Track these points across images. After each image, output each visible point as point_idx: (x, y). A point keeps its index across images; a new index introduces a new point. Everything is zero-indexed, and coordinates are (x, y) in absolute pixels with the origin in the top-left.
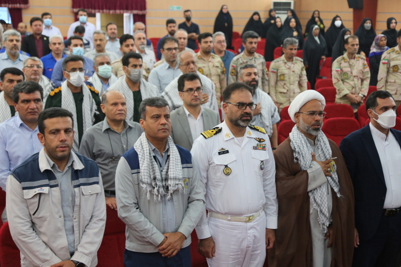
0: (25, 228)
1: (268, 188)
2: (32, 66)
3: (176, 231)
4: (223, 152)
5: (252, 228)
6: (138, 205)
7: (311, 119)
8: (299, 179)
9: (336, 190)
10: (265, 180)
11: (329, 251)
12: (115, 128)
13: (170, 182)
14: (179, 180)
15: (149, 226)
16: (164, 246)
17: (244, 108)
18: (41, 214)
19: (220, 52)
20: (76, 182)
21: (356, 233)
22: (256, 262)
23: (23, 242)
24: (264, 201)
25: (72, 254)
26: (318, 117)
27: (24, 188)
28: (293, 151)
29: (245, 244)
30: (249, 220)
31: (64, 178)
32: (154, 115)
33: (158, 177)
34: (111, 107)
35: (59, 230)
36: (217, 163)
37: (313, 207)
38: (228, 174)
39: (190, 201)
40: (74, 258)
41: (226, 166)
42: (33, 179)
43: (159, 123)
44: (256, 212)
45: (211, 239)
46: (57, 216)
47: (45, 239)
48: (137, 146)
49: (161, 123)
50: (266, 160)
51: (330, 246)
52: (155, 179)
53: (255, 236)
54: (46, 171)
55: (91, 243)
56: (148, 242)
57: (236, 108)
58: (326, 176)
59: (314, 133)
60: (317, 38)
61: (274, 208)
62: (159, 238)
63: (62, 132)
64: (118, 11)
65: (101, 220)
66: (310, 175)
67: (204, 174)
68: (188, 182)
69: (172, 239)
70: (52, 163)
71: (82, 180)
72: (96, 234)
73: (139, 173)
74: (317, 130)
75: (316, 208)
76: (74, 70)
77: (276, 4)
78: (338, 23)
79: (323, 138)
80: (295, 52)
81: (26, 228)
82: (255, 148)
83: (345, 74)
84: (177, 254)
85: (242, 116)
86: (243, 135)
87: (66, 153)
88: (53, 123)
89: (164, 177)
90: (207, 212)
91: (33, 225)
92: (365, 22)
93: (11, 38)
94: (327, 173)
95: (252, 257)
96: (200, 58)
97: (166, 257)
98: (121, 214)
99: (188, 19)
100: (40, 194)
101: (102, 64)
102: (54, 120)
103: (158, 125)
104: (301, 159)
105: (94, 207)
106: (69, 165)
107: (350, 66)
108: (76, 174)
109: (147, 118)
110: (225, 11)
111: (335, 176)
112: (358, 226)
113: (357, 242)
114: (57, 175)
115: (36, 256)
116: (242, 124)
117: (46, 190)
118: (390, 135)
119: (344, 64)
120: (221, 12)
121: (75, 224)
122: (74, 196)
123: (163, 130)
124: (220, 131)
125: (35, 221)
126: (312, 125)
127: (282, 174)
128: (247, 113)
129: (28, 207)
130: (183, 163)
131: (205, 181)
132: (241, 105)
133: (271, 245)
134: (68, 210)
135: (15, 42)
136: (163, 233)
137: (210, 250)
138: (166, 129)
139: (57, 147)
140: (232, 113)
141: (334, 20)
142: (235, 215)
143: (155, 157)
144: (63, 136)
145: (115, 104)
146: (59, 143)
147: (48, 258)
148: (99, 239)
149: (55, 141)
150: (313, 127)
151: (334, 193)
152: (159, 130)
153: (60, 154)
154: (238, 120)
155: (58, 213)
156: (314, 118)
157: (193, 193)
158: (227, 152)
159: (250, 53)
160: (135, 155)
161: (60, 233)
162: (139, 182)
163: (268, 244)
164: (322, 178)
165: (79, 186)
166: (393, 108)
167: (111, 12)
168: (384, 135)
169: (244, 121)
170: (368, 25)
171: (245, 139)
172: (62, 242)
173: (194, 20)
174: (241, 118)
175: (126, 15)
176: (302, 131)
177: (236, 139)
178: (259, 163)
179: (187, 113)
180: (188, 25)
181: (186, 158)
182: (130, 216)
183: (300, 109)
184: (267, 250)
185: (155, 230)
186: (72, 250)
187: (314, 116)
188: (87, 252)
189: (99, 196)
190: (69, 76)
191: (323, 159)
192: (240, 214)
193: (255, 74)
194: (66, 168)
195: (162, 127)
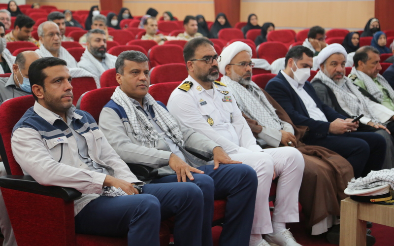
7: (243, 70)
17: (211, 62)
32: (133, 70)
38: (211, 125)
41: (208, 117)
43: (138, 79)
49: (141, 78)
57: (202, 64)
59: (246, 83)
63: (67, 81)
74: (248, 80)
82: (224, 100)
85: (211, 70)
87: (71, 103)
88: (57, 72)
100: (62, 144)
102: (56, 68)
103: (137, 80)
109: (125, 73)
116: (212, 78)
117: (64, 139)
123: (142, 87)
124: (192, 84)
126: (244, 76)
128: (215, 66)
138: (145, 86)
139: (62, 97)
140: (199, 69)
146: (64, 93)
150: (245, 77)
152: (137, 86)
153: (65, 104)
154: (207, 75)
156: (245, 69)
158: (206, 102)
169: (213, 75)
174: (210, 72)
178: (230, 115)
183: (231, 61)
187: (245, 67)
195: (141, 83)
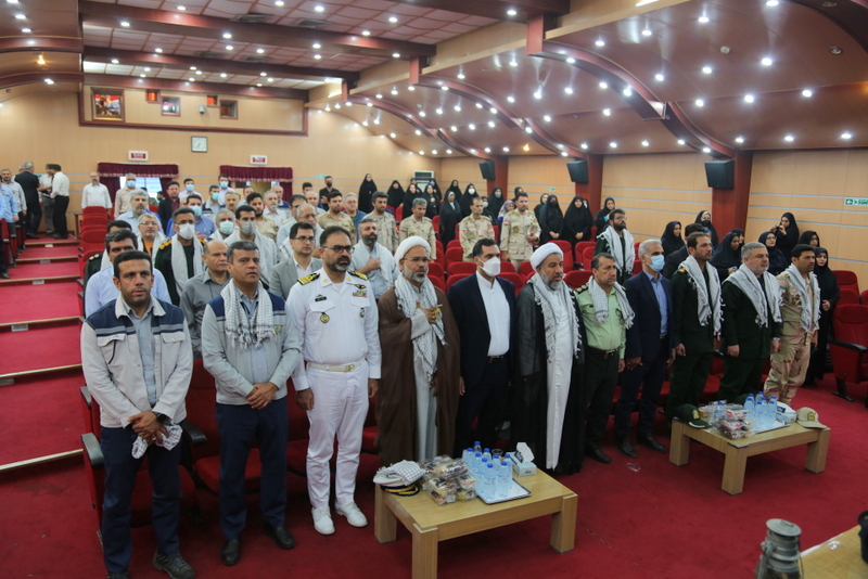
0: (100, 378)
1: (370, 337)
2: (147, 223)
3: (267, 382)
4: (321, 299)
5: (352, 377)
6: (224, 355)
7: (414, 265)
8: (403, 326)
9: (441, 337)
10: (366, 329)
11: (435, 400)
12: (217, 279)
13: (258, 329)
14: (269, 326)
15: (236, 376)
16: (253, 396)
17: (341, 251)
18: (117, 362)
19: (352, 212)
20: (156, 329)
21: (461, 381)
22: (358, 413)
23: (99, 392)
24: (365, 349)
25: (153, 406)
26: (422, 263)
27: (98, 335)
28: (396, 298)
29: (345, 395)
30: (349, 369)
31: (142, 325)
32: (242, 259)
33: (245, 323)
34: (213, 258)
35: (137, 379)
36: (313, 309)
37: (417, 354)
38: (325, 322)
39: (284, 350)
40: (155, 409)
41: (324, 313)
42: (108, 326)
43: (247, 267)
44: (357, 360)
45: (309, 391)
46: (135, 365)
47: (123, 390)
48: (224, 293)
49: (249, 267)
50: (368, 308)
51: (435, 395)
52: (240, 325)
53: (356, 386)
54: (122, 317)
55: (174, 393)
56: (236, 393)
57: (332, 252)
58: (430, 323)
59: (418, 280)
60: (452, 204)
61: (377, 357)
62: (248, 388)
63: (138, 275)
64: (265, 180)
65: (186, 369)
66: (413, 323)
67: (302, 323)
68: (281, 330)
69: (262, 390)
70: (129, 308)
71: (163, 327)
72: (181, 384)
73: (224, 320)
74: (422, 276)
75: (420, 356)
76: (184, 222)
77: (417, 174)
78: (472, 191)
79: (429, 286)
80: (424, 212)
81: (102, 377)
82: (354, 295)
83: (472, 233)
84: (268, 405)
85: (339, 260)
86: (342, 280)
87: (143, 298)
88: (128, 266)
89: (252, 324)
90: (306, 362)
91: (111, 375)
92: (495, 190)
93: (137, 197)
94: (432, 321)
95: (354, 408)
96: (329, 217)
97: (256, 409)
98: (207, 363)
99: (329, 185)
100: (115, 341)
101: (224, 220)
102: (129, 262)
103: (246, 269)
104: (405, 306)
105: (178, 356)
106: (149, 311)
107: (476, 226)
108: (156, 321)
109: (234, 262)
110: (369, 180)
111: (440, 324)
112: (464, 374)
113: (462, 391)
114: (134, 321)
115: (113, 407)
116: (339, 268)
117: (121, 337)
118: (496, 282)
119: (470, 225)
120: (365, 181)
121: (157, 374)
122: (153, 344)
123: (252, 275)
124: (318, 277)
125: (112, 370)
126: (417, 272)
127: (385, 322)
128: (343, 256)
129: (103, 356)
130: (274, 309)
131: (302, 330)
132: (338, 248)
133: (373, 394)
134: (148, 359)
135: (141, 201)
136: (253, 384)
137: (308, 401)
138: (255, 273)
139: (133, 292)
140: (328, 257)
141: (468, 187)
142: (333, 364)
143: (242, 304)
144: (139, 279)
145: (218, 255)
146: (135, 287)
147: (125, 409)
148: (185, 389)
149: (131, 285)
150: (418, 274)
151: (439, 341)
152: (247, 274)
153: (136, 299)
154: (336, 264)
155: (136, 361)
156: (419, 265)
157: (287, 341)
158: (325, 298)
159: (380, 212)
160: (222, 301)
161: (139, 383)
162: (225, 329)
163: (370, 394)
164: (427, 326)
165: (159, 333)
166: (498, 255)
167: (259, 180)
168: (490, 283)
169: (341, 265)
170: (498, 193)
171: (344, 285)
172: (142, 392)
173: (334, 186)
174: (338, 262)
175: (273, 183)
176: (407, 278)
177: (334, 285)
178: (359, 310)
179: (296, 263)
180: (329, 190)
181: (278, 304)
182: (216, 365)
183: (405, 256)
184: (370, 399)
185: (243, 380)
186: (153, 401)
187: (419, 262)
188: (169, 402)
189: (183, 344)
190: (178, 229)
191: (428, 307)
192: (339, 364)
193: (374, 228)
194: (146, 315)
